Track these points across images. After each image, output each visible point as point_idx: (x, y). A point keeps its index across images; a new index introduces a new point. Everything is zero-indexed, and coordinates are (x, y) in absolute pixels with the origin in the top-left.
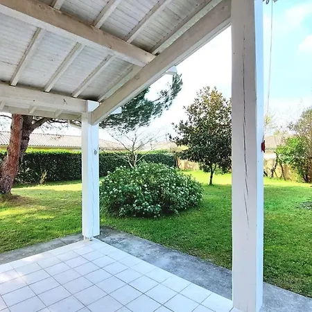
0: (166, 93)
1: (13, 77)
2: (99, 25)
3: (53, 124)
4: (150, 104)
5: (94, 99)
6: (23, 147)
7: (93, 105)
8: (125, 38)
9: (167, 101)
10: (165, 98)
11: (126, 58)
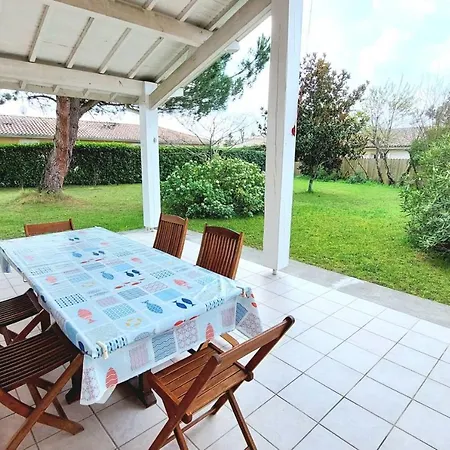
0: (249, 64)
1: (69, 59)
2: (150, 7)
3: (104, 107)
4: (227, 80)
5: (152, 80)
6: (72, 138)
7: (150, 87)
8: (177, 18)
9: (249, 75)
10: (247, 72)
11: (180, 40)
